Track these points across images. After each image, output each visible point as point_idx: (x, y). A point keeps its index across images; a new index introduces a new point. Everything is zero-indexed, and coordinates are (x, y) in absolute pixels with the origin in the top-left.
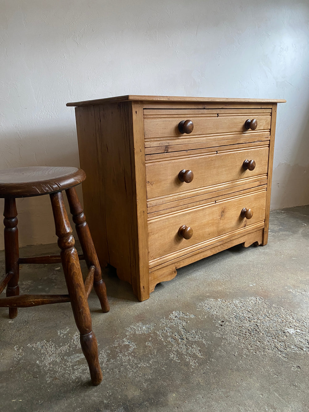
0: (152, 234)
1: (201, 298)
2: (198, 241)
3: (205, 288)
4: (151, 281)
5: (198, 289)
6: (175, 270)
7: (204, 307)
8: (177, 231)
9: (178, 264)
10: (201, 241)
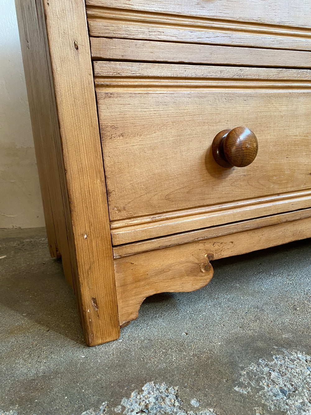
0: (118, 133)
1: (260, 344)
2: (276, 186)
3: (280, 315)
4: (124, 285)
5: (257, 318)
6: (207, 261)
7: (264, 383)
8: (208, 143)
9: (216, 247)
10: (285, 190)
